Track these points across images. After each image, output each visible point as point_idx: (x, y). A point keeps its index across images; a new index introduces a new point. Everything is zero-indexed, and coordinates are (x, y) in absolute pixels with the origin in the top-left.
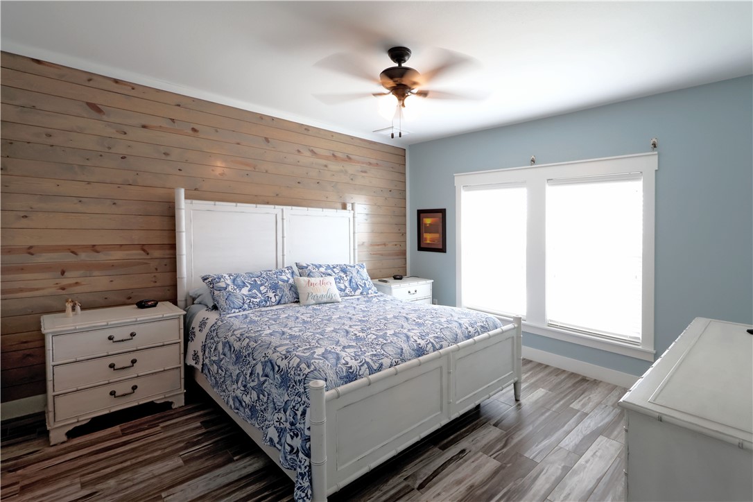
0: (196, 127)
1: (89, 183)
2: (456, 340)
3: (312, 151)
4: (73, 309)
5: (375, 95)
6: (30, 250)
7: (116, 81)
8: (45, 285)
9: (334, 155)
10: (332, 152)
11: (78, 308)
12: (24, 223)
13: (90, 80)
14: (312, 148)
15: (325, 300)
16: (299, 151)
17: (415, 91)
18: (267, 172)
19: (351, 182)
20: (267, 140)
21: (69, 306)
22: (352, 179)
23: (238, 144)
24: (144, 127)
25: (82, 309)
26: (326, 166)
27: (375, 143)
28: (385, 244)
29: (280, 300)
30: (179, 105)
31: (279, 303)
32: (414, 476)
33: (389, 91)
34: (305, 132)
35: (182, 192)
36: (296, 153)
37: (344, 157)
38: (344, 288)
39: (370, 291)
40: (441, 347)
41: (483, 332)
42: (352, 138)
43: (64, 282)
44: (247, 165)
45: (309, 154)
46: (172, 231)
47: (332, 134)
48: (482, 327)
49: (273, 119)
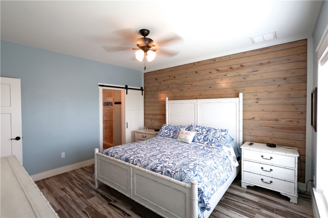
0: (175, 76)
1: (155, 98)
2: (145, 167)
3: (218, 70)
4: (146, 128)
7: (159, 70)
9: (231, 68)
10: (229, 67)
13: (156, 72)
14: (217, 69)
15: (183, 141)
16: (210, 72)
18: (196, 85)
19: (244, 80)
20: (196, 72)
22: (244, 78)
23: (186, 77)
24: (164, 81)
26: (226, 75)
27: (267, 48)
28: (277, 120)
29: (173, 137)
30: (171, 71)
31: (172, 138)
32: (115, 201)
34: (214, 62)
35: (167, 99)
36: (209, 73)
37: (239, 66)
38: (200, 139)
39: (213, 144)
40: (136, 164)
41: (165, 174)
42: (245, 53)
44: (189, 85)
45: (216, 72)
46: (165, 110)
47: (229, 56)
48: (168, 172)
49: (198, 62)
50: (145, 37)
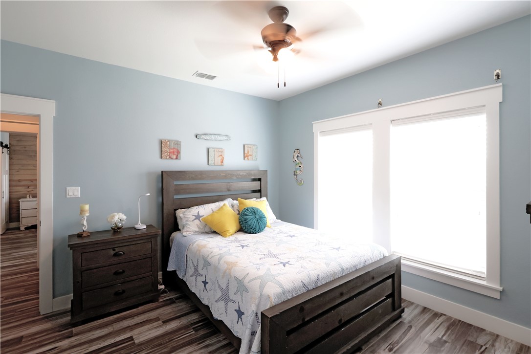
4: (29, 196)
6: (19, 181)
8: (23, 190)
11: (31, 197)
12: (18, 173)
21: (28, 196)
25: (32, 197)
43: (29, 190)
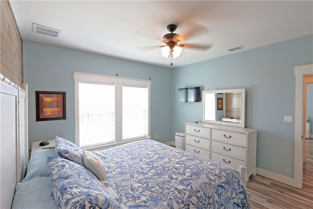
5: (161, 46)
17: (178, 44)
33: (166, 45)
50: (172, 32)
